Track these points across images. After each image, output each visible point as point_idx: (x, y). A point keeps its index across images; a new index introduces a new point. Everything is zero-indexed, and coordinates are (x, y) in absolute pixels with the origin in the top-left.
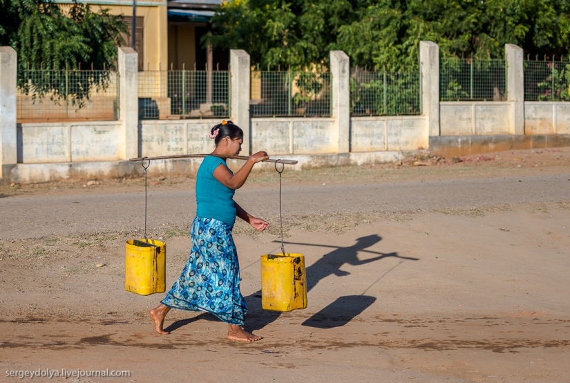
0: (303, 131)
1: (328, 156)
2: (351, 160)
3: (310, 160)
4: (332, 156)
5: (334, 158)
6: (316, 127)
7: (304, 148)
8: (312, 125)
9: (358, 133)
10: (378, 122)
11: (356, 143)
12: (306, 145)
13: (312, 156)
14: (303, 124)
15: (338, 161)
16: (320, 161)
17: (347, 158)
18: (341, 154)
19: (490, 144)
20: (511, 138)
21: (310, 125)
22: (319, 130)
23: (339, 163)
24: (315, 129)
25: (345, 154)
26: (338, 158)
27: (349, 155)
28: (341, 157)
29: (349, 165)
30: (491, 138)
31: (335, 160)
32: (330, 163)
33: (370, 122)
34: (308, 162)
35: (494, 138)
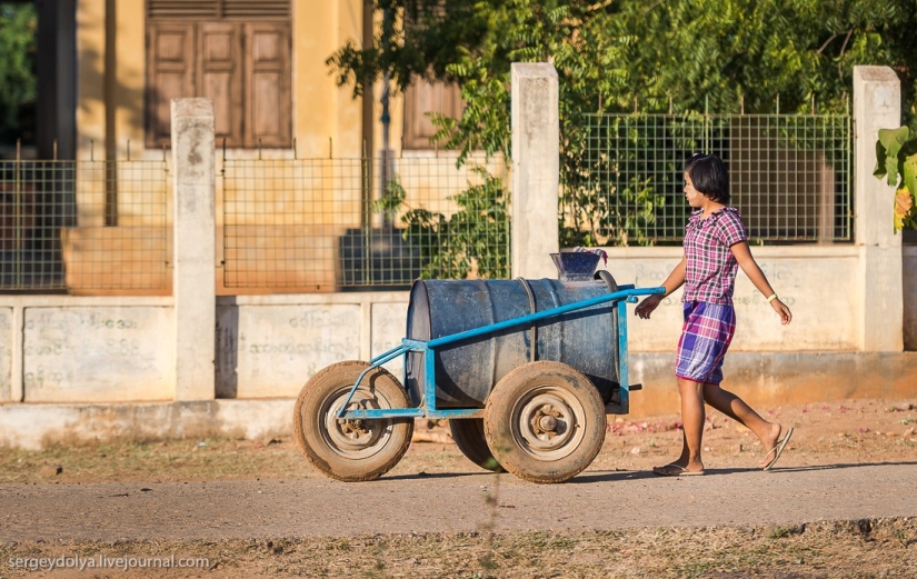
0: (59, 334)
1: (136, 410)
2: (222, 422)
3: (72, 419)
4: (152, 409)
5: (159, 415)
6: (108, 323)
7: (64, 384)
8: (92, 317)
9: (261, 341)
10: (336, 310)
11: (255, 372)
12: (70, 377)
13: (81, 409)
14: (58, 315)
15: (174, 425)
16: (108, 424)
17: (206, 415)
18: (186, 404)
19: (761, 380)
20: (852, 362)
21: (87, 318)
22: (117, 333)
23: (180, 429)
24: (103, 330)
25: (203, 403)
26: (176, 414)
27: (215, 409)
28: (185, 414)
29: (215, 436)
30: (768, 363)
31: (164, 421)
32: (147, 429)
33: (306, 308)
34: (67, 425)
35: (777, 363)
